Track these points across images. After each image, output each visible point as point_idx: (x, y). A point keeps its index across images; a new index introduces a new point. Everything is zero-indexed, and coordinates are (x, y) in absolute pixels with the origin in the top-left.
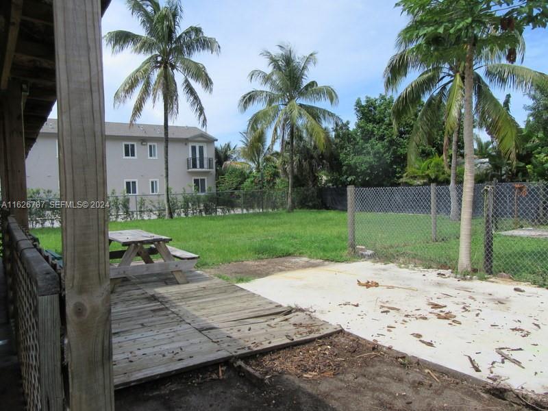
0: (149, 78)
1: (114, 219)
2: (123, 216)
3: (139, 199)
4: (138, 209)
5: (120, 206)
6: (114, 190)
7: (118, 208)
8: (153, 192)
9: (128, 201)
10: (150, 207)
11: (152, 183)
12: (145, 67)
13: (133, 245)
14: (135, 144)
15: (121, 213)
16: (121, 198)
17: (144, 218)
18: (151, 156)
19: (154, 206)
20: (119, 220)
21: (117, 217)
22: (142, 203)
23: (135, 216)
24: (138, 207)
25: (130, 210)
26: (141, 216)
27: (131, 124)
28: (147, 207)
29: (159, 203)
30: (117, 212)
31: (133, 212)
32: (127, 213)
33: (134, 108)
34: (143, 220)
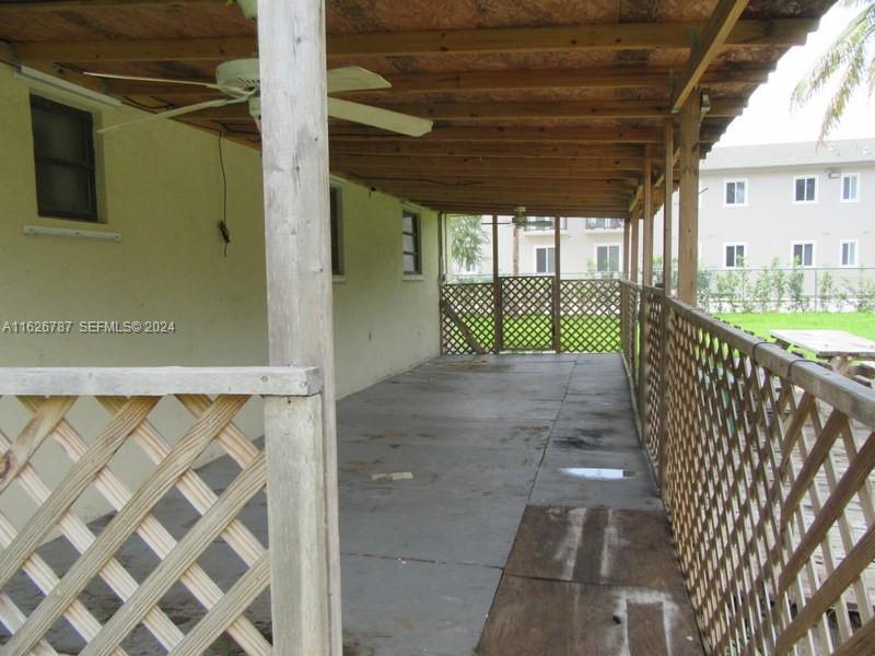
0: (860, 50)
1: (774, 308)
2: (789, 304)
3: (821, 275)
4: (819, 293)
5: (786, 287)
6: (776, 259)
7: (781, 290)
8: (845, 262)
9: (800, 277)
10: (842, 290)
11: (845, 246)
12: (856, 31)
13: (838, 358)
14: (816, 177)
15: (787, 297)
16: (788, 274)
17: (829, 310)
18: (846, 196)
19: (851, 289)
20: (782, 310)
21: (779, 305)
22: (827, 282)
23: (812, 304)
24: (819, 288)
25: (804, 294)
26: (823, 306)
27: (821, 143)
28: (836, 290)
29: (861, 283)
30: (780, 296)
31: (808, 299)
32: (797, 298)
33: (827, 113)
34: (827, 312)
